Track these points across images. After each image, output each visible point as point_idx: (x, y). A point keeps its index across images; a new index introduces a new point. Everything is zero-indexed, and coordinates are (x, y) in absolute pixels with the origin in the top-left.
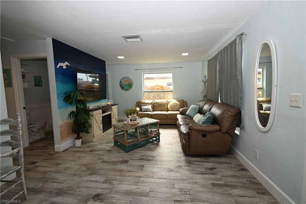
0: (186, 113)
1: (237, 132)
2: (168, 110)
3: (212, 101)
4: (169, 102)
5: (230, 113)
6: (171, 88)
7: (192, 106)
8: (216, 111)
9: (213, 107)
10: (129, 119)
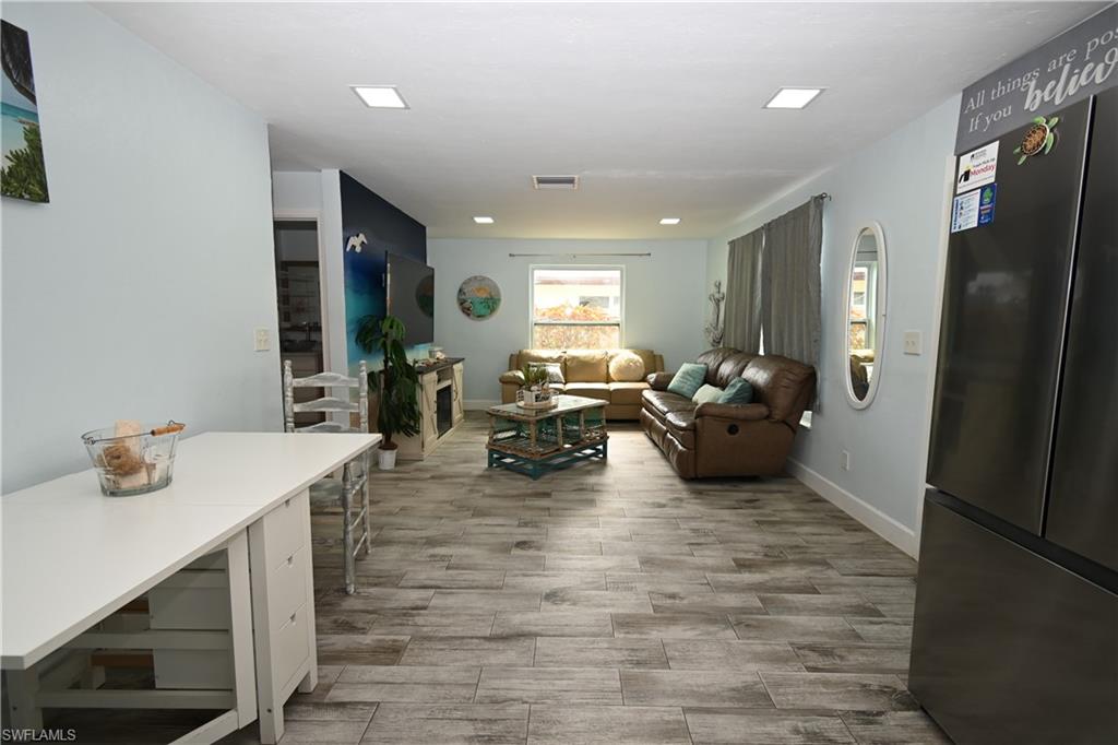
0: (670, 386)
1: (805, 422)
2: (608, 380)
3: (740, 352)
4: (611, 357)
5: (791, 377)
6: (614, 312)
7: (685, 367)
8: (756, 375)
9: (749, 365)
10: (534, 394)
